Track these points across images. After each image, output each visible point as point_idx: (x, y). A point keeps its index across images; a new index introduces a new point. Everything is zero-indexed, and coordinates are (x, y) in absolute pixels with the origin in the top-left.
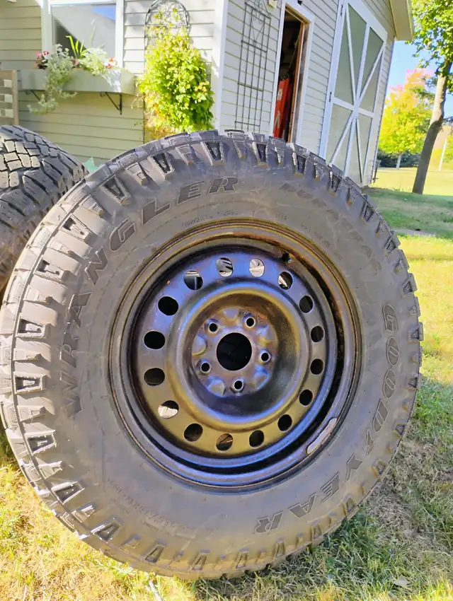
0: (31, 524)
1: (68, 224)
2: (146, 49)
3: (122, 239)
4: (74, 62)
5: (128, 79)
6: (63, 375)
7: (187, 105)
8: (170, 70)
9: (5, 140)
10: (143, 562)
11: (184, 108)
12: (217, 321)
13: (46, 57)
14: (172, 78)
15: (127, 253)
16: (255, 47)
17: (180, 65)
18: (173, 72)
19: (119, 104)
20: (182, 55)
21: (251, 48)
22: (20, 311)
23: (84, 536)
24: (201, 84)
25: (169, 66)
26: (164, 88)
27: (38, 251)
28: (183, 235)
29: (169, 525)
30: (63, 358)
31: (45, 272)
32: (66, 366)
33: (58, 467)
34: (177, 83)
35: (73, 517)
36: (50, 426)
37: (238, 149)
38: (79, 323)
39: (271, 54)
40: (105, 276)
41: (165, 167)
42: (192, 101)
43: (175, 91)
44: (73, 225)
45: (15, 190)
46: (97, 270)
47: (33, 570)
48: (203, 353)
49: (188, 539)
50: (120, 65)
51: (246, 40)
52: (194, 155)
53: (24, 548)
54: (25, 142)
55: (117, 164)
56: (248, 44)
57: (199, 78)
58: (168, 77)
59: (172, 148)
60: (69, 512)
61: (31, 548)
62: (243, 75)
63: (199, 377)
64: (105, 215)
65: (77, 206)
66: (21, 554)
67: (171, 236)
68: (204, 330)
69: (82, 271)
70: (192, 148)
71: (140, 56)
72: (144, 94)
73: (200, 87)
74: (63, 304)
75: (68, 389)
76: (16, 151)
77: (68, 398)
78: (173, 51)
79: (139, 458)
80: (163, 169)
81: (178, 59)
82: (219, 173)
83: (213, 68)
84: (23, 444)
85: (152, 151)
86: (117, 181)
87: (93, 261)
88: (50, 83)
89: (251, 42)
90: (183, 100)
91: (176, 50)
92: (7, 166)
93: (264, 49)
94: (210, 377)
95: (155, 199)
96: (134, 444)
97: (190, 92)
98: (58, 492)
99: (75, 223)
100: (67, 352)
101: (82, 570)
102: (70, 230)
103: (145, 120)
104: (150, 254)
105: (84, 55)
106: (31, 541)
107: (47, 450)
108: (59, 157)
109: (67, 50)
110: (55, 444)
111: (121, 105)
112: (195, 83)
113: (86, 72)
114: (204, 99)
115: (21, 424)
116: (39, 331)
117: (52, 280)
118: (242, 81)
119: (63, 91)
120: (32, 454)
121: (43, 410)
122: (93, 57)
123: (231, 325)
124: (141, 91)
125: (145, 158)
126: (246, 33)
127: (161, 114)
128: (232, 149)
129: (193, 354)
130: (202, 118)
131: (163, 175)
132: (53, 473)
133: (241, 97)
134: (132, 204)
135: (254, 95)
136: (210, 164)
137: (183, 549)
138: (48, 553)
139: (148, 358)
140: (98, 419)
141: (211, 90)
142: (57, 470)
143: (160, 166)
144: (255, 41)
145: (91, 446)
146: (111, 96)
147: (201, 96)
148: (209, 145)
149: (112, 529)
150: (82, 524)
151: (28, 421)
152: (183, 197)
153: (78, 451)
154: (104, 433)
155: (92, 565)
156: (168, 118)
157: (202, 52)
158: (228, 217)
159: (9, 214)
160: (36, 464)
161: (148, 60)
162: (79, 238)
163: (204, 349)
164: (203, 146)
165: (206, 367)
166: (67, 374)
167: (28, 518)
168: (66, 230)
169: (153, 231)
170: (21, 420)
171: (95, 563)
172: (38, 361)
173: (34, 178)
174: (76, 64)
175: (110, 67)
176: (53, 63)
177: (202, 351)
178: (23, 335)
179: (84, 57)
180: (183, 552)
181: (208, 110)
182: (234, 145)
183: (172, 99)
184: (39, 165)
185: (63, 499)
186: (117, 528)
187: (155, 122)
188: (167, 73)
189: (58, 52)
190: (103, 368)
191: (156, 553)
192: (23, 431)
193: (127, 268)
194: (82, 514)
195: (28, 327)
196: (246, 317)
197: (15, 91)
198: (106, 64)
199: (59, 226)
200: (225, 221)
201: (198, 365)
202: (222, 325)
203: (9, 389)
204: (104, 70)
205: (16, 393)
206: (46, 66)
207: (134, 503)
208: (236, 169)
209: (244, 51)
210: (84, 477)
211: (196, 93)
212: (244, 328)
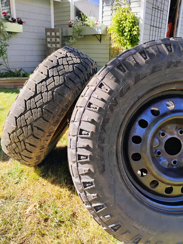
0: (77, 215)
1: (101, 86)
2: (111, 15)
3: (125, 92)
4: (83, 23)
5: (104, 28)
6: (98, 155)
7: (128, 37)
8: (122, 22)
9: (67, 52)
10: (131, 243)
11: (127, 38)
12: (164, 131)
13: (72, 22)
14: (122, 26)
15: (126, 99)
16: (158, 9)
17: (126, 20)
18: (123, 23)
19: (100, 38)
20: (127, 16)
21: (157, 10)
22: (80, 125)
23: (105, 228)
24: (135, 27)
25: (121, 21)
26: (119, 30)
27: (87, 98)
28: (152, 90)
29: (144, 228)
30: (98, 147)
31: (90, 108)
32: (99, 150)
33: (95, 196)
34: (125, 27)
35: (101, 219)
36: (92, 178)
37: (181, 46)
38: (105, 131)
39: (165, 12)
40: (116, 110)
41: (145, 57)
42: (131, 35)
43: (124, 31)
44: (103, 86)
45: (72, 73)
46: (113, 107)
47: (80, 237)
48: (158, 146)
49: (153, 235)
50: (101, 22)
51: (154, 6)
52: (159, 50)
53: (75, 226)
54: (74, 52)
55: (122, 57)
56: (155, 8)
57: (134, 25)
58: (121, 25)
59: (148, 48)
60: (99, 216)
61: (78, 227)
62: (152, 22)
63: (156, 158)
64: (117, 81)
65: (104, 77)
66: (74, 229)
67: (146, 91)
68: (158, 135)
69: (106, 107)
70: (157, 47)
71: (109, 18)
72: (110, 34)
73: (134, 29)
74: (98, 122)
75: (100, 161)
76: (71, 56)
77: (100, 166)
78: (123, 14)
79: (130, 195)
80: (144, 58)
81: (125, 17)
82: (171, 59)
83: (140, 20)
84: (80, 184)
85: (139, 49)
86: (123, 65)
87: (111, 103)
88: (74, 33)
89: (157, 8)
90: (127, 35)
91: (124, 14)
92: (68, 63)
93: (162, 10)
94: (161, 158)
95: (140, 72)
96: (128, 188)
97: (130, 31)
98: (95, 207)
99: (103, 85)
100: (100, 144)
101: (101, 241)
102: (101, 88)
103: (110, 45)
104: (136, 99)
105: (87, 20)
106: (78, 223)
107: (91, 188)
108: (87, 58)
109: (80, 18)
110: (94, 186)
111: (101, 40)
112: (132, 27)
113: (88, 26)
114: (136, 33)
115: (79, 176)
116: (88, 134)
117: (94, 111)
118: (152, 25)
119: (78, 36)
120: (84, 189)
121: (89, 170)
122: (90, 20)
123: (172, 133)
124: (109, 33)
125: (135, 53)
126: (155, 4)
127: (117, 42)
128: (177, 46)
129: (153, 147)
130: (135, 42)
131: (144, 61)
132: (93, 199)
133: (152, 32)
134: (129, 76)
135: (157, 30)
136: (167, 54)
137: (151, 239)
138: (85, 230)
139: (134, 148)
140: (112, 176)
141: (139, 29)
142: (95, 198)
143: (143, 57)
144: (158, 7)
145: (109, 188)
146: (97, 36)
147: (135, 32)
148: (166, 45)
149: (118, 227)
150: (105, 223)
151: (82, 175)
152: (153, 71)
153: (104, 190)
154: (115, 182)
155: (104, 238)
156: (120, 43)
157: (135, 14)
158: (174, 80)
159: (69, 83)
160: (86, 194)
161: (112, 19)
162: (105, 92)
163: (159, 144)
164: (163, 46)
165: (159, 153)
166: (100, 154)
167: (75, 213)
168: (100, 89)
169: (139, 88)
170: (80, 174)
171: (106, 238)
172: (87, 148)
173: (78, 67)
174: (84, 24)
175: (97, 24)
176: (75, 24)
177: (158, 145)
178: (81, 136)
179: (87, 21)
180: (150, 241)
181: (138, 38)
182: (178, 44)
183: (122, 35)
184: (80, 62)
185: (97, 211)
186: (120, 226)
187: (115, 45)
188: (120, 24)
189: (77, 20)
190: (115, 151)
191: (138, 240)
192: (80, 179)
193: (126, 106)
194: (105, 218)
195: (83, 132)
196: (179, 129)
197: (60, 37)
198: (95, 23)
199: (97, 87)
200: (172, 82)
201: (155, 152)
202: (167, 133)
203: (75, 160)
204: (95, 25)
205: (78, 162)
206: (72, 26)
207: (128, 216)
208: (180, 56)
209: (154, 12)
210: (106, 202)
211: (133, 31)
212: (178, 135)
